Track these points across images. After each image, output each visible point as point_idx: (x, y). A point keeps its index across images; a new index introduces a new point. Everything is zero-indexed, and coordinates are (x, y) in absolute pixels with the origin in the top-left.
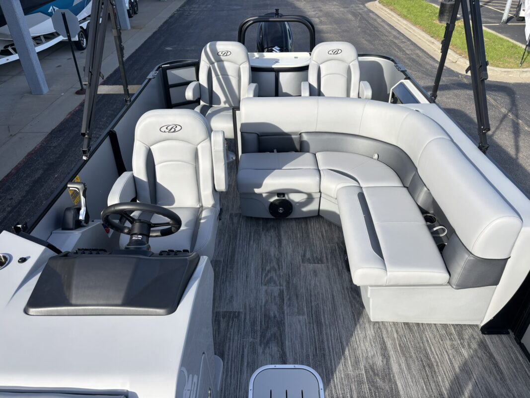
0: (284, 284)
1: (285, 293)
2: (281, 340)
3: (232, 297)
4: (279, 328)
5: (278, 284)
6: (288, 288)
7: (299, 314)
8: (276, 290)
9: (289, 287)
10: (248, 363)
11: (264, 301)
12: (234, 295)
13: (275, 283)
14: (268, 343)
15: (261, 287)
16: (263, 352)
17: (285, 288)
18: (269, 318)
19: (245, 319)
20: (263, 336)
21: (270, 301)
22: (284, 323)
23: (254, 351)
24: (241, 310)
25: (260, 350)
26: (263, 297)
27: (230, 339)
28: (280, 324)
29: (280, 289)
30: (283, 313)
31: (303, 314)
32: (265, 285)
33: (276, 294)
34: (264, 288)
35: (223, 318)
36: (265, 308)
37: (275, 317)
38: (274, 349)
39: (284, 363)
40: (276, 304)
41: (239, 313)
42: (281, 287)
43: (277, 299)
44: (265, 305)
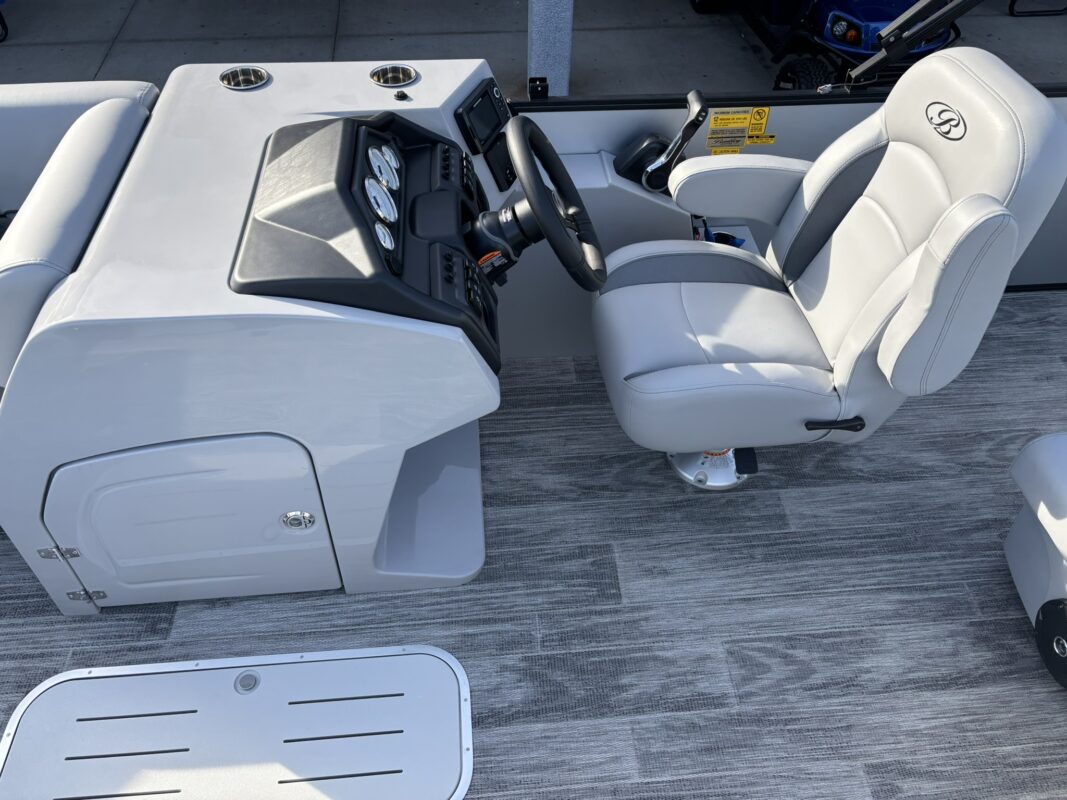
0: (750, 708)
1: (713, 713)
2: (546, 711)
3: (665, 572)
4: (584, 701)
5: (747, 688)
6: (739, 720)
7: (645, 758)
8: (722, 681)
9: (741, 722)
10: (469, 635)
11: (669, 654)
12: (669, 578)
13: (745, 680)
14: (534, 677)
15: (716, 640)
16: (504, 668)
17: (735, 710)
18: (615, 674)
19: (600, 613)
20: (553, 662)
21: (672, 670)
22: (603, 715)
23: (507, 645)
24: (625, 601)
25: (513, 659)
26: (682, 650)
27: (536, 586)
28: (599, 705)
29: (725, 696)
30: (639, 711)
31: (645, 772)
32: (730, 653)
33: (703, 686)
34: (716, 648)
35: (593, 564)
36: (645, 660)
37: (622, 688)
38: (518, 695)
39: (477, 722)
40: (665, 688)
41: (618, 596)
42: (733, 700)
43: (684, 692)
44: (655, 659)
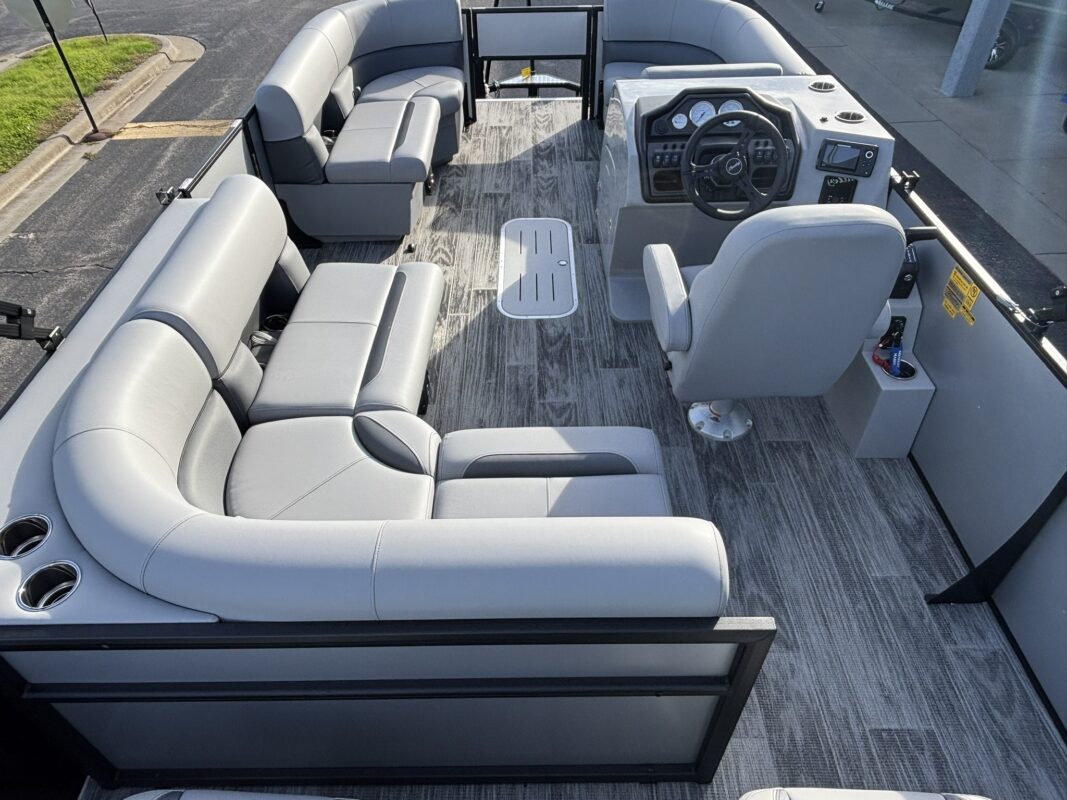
0: (537, 406)
1: (536, 393)
2: (542, 340)
3: (620, 386)
4: (545, 351)
5: (548, 407)
6: (531, 401)
7: (517, 367)
8: (550, 397)
9: (530, 402)
10: (582, 319)
11: (569, 381)
12: (617, 388)
13: (553, 408)
14: (560, 337)
15: (576, 400)
16: (565, 329)
17: (537, 401)
18: (559, 362)
19: (594, 360)
20: (567, 344)
21: (560, 382)
22: (539, 355)
23: (577, 330)
24: (602, 370)
25: (569, 330)
26: (571, 386)
27: (610, 339)
28: (543, 355)
29: (544, 398)
30: (539, 368)
31: (510, 368)
32: (569, 404)
33: (550, 392)
34: (570, 399)
35: (625, 360)
36: (567, 372)
37: (552, 363)
38: (551, 332)
40: (550, 378)
41: (605, 367)
42: (542, 401)
43: (548, 384)
44: (567, 376)
